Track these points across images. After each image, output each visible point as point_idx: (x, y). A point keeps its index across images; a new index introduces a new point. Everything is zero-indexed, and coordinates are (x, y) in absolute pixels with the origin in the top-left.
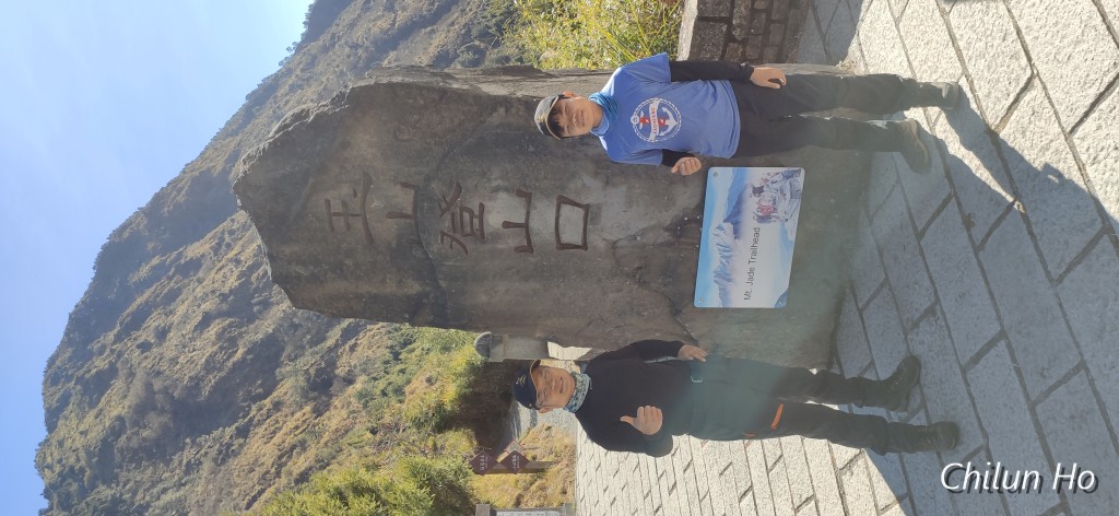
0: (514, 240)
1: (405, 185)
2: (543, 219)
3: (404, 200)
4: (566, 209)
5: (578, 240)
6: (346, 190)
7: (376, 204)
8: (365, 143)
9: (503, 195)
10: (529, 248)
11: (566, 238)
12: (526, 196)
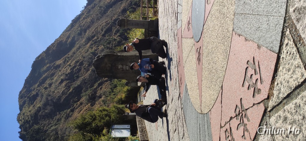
0: (121, 70)
1: (110, 64)
2: (124, 67)
3: (110, 65)
4: (127, 66)
5: (128, 69)
6: (104, 65)
7: (107, 66)
8: (106, 60)
9: (120, 65)
10: (123, 70)
11: (127, 69)
12: (123, 65)
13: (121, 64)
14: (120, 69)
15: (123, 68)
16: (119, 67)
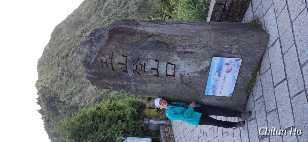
0: (154, 73)
1: (124, 56)
2: (162, 68)
3: (123, 60)
4: (169, 66)
5: (172, 74)
6: (107, 57)
7: (115, 60)
9: (151, 61)
10: (158, 75)
11: (169, 73)
12: (158, 61)
13: (152, 59)
14: (148, 72)
15: (157, 70)
16: (148, 67)
